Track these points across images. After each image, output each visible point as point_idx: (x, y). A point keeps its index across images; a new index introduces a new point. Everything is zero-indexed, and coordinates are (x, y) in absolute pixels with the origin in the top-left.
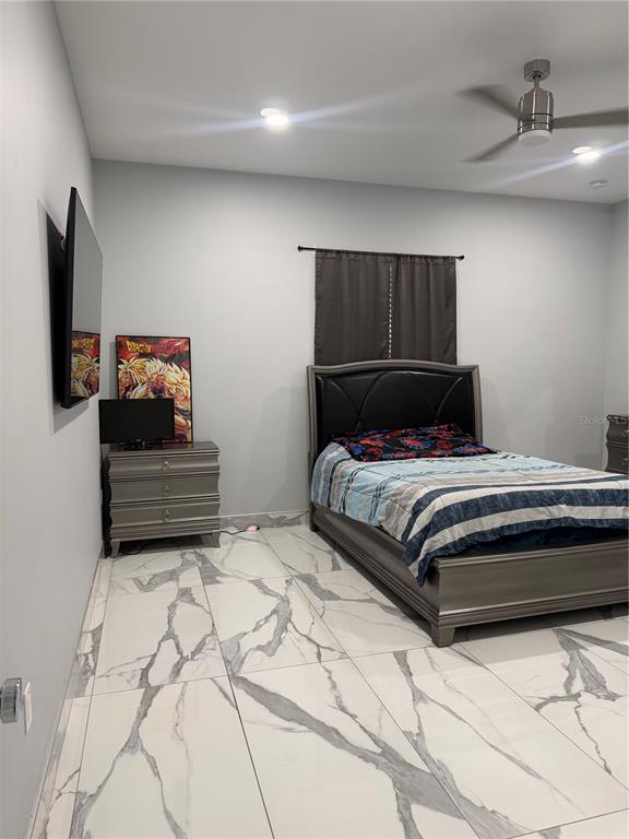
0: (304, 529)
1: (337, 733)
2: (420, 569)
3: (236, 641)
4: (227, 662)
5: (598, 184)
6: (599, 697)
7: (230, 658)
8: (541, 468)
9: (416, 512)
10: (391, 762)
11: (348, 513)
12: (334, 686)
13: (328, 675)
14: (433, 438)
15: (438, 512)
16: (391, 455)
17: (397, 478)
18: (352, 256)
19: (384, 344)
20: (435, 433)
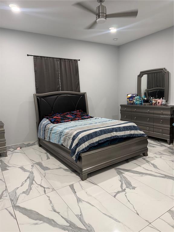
0: (37, 146)
1: (54, 221)
2: (76, 157)
3: (15, 191)
4: (12, 200)
5: (115, 39)
6: (130, 189)
7: (12, 199)
8: (106, 121)
9: (73, 139)
10: (73, 228)
11: (51, 141)
12: (51, 202)
13: (49, 198)
14: (75, 115)
15: (80, 139)
16: (64, 121)
17: (66, 129)
18: (46, 58)
19: (58, 86)
20: (76, 113)
